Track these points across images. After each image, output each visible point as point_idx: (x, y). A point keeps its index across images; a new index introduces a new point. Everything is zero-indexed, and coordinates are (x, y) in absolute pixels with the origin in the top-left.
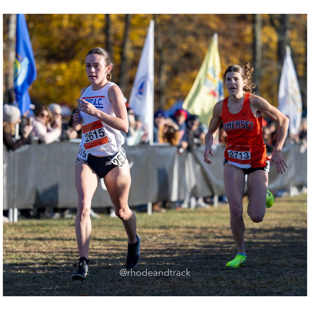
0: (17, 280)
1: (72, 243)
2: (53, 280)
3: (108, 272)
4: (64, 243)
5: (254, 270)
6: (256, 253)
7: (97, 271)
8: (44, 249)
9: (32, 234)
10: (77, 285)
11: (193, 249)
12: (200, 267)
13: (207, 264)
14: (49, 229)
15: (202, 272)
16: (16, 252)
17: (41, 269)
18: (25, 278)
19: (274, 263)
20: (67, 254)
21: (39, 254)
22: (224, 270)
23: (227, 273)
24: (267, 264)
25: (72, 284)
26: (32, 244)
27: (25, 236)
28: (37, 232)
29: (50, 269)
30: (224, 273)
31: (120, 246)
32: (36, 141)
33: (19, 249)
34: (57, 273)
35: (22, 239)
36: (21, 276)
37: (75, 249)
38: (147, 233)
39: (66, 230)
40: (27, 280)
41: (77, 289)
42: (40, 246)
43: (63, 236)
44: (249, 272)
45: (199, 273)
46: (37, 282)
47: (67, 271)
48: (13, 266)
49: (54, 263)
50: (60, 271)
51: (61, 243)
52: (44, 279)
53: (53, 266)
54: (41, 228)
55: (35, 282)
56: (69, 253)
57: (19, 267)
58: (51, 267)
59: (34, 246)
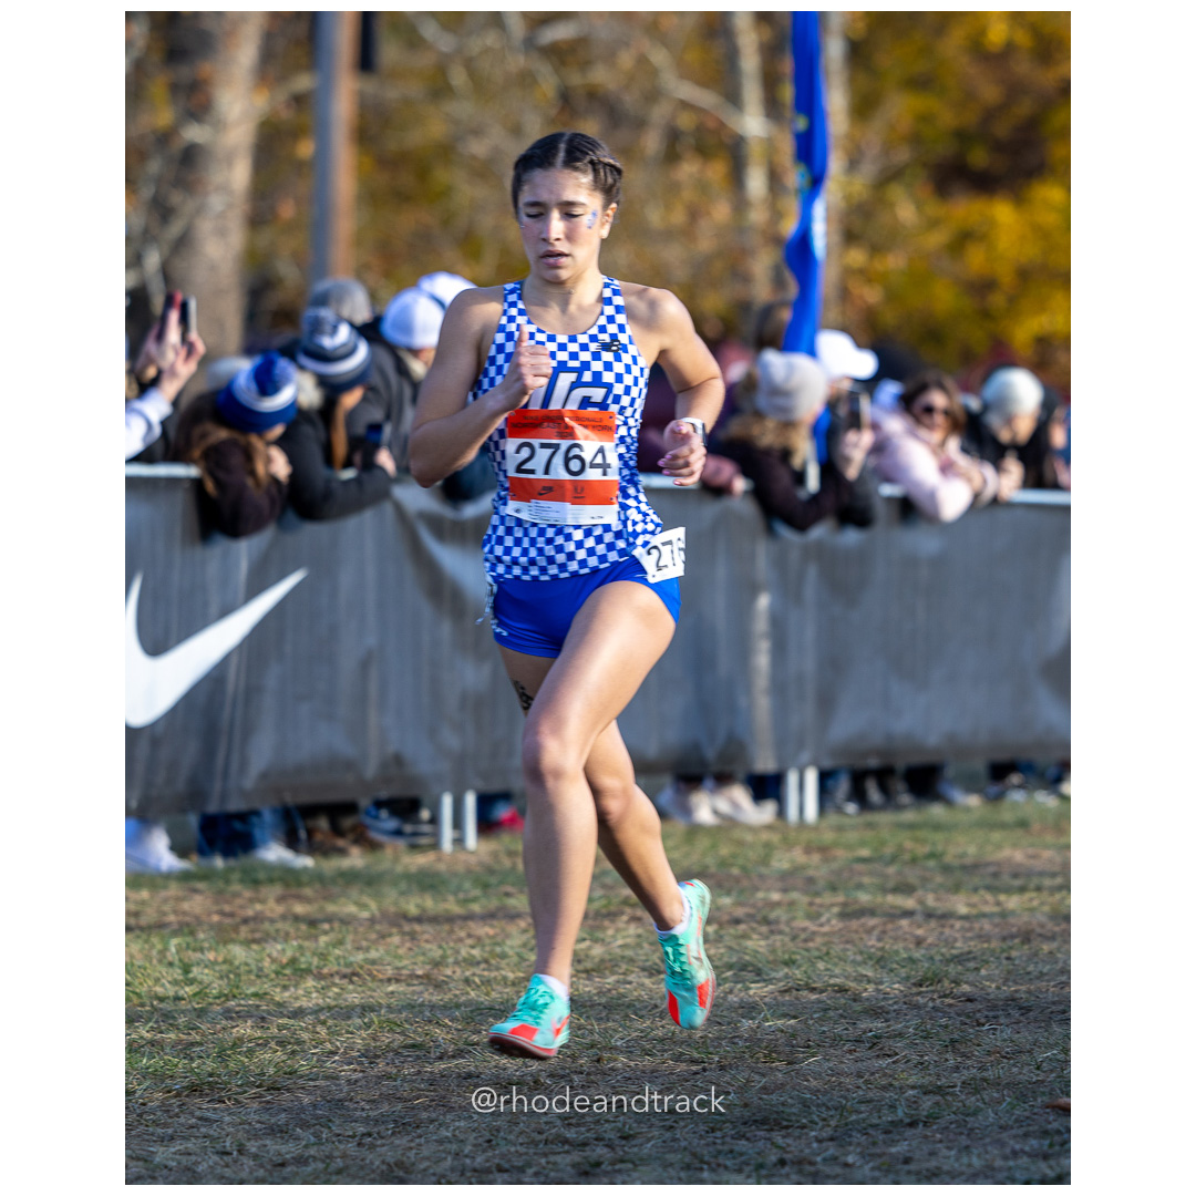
0: (808, 1047)
1: (1031, 900)
8: (919, 927)
9: (876, 867)
10: (1044, 1066)
14: (940, 848)
16: (806, 941)
17: (905, 1003)
18: (841, 1040)
21: (900, 946)
25: (1025, 1064)
26: (871, 912)
27: (845, 876)
28: (893, 859)
34: (968, 1021)
35: (833, 886)
36: (826, 1033)
37: (1040, 925)
40: (847, 1047)
41: (1043, 1081)
42: (905, 914)
43: (995, 874)
46: (889, 1056)
47: (1007, 1010)
48: (794, 992)
49: (957, 983)
50: (979, 1011)
51: (986, 902)
52: (916, 1044)
53: (952, 993)
54: (908, 844)
55: (878, 1056)
56: (1017, 941)
57: (817, 996)
58: (945, 996)
59: (879, 913)
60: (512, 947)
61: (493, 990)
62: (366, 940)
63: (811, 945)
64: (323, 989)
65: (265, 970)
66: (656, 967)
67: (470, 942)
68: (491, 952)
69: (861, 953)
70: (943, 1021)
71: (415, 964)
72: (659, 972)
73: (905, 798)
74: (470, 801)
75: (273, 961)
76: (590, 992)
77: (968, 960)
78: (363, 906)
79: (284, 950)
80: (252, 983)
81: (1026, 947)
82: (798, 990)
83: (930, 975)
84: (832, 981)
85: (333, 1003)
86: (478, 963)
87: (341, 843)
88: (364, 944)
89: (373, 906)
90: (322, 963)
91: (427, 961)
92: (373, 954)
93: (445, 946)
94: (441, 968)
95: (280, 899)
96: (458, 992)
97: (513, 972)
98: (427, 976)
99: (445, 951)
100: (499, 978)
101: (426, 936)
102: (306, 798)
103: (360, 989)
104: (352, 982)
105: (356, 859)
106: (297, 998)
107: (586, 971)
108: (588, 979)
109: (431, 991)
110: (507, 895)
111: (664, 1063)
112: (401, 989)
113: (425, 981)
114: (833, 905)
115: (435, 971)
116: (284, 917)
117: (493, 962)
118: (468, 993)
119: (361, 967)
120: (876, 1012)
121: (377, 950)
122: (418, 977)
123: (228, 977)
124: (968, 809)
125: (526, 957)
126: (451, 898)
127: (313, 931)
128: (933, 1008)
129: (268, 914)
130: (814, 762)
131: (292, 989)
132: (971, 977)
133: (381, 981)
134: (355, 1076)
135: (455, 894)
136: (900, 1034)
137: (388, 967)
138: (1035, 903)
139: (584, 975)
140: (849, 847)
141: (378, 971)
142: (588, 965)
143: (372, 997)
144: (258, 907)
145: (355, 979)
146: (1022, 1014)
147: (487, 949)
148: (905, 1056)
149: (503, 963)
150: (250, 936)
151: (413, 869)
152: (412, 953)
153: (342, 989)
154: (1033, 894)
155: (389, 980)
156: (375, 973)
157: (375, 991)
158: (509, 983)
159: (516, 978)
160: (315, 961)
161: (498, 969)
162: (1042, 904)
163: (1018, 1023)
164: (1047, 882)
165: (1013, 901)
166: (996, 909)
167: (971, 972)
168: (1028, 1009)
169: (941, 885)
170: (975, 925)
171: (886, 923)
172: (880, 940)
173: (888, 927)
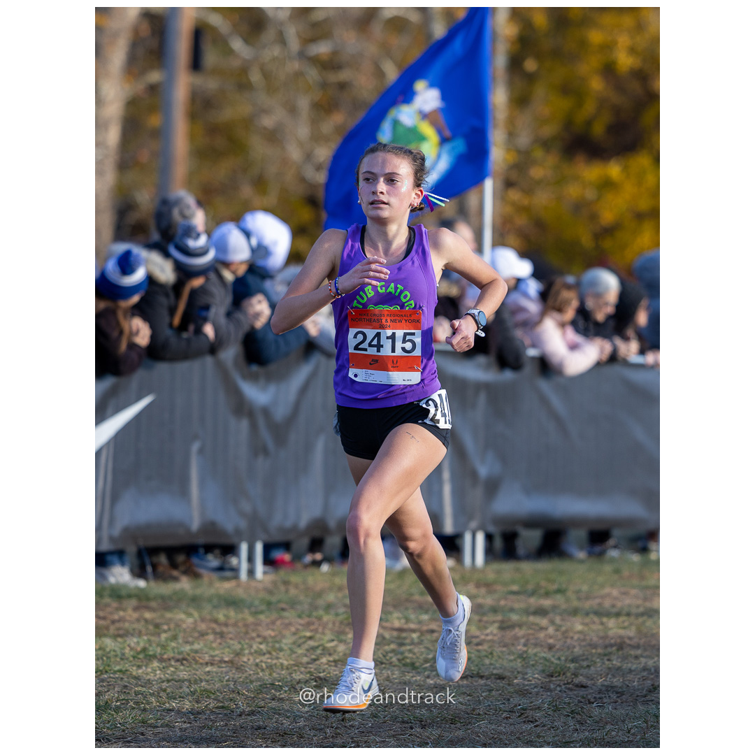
0: (479, 714)
1: (623, 622)
2: (572, 718)
4: (602, 624)
8: (551, 637)
9: (522, 597)
10: (632, 731)
14: (564, 586)
16: (478, 644)
17: (542, 687)
18: (501, 710)
20: (609, 650)
21: (538, 650)
25: (619, 729)
26: (520, 626)
27: (502, 603)
28: (533, 593)
29: (566, 688)
33: (487, 635)
34: (583, 700)
35: (494, 610)
36: (489, 706)
37: (630, 638)
39: (607, 590)
40: (504, 715)
41: (632, 741)
42: (542, 629)
43: (600, 604)
46: (532, 722)
47: (608, 694)
48: (470, 678)
49: (576, 675)
50: (590, 694)
51: (594, 623)
52: (550, 715)
53: (572, 681)
54: (543, 583)
55: (524, 722)
56: (614, 648)
57: (485, 681)
58: (568, 683)
59: (524, 628)
60: (286, 644)
61: (274, 672)
62: (191, 636)
63: (480, 647)
64: (164, 668)
65: (126, 655)
66: (379, 660)
67: (259, 640)
68: (273, 647)
69: (513, 654)
70: (567, 700)
71: (223, 653)
72: (382, 663)
74: (259, 548)
75: (132, 649)
76: (337, 675)
77: (583, 660)
78: (189, 615)
79: (138, 643)
80: (119, 664)
81: (620, 653)
82: (472, 677)
83: (558, 669)
84: (495, 672)
85: (170, 678)
86: (264, 654)
87: (175, 573)
88: (190, 639)
89: (196, 614)
90: (163, 652)
91: (231, 651)
92: (196, 646)
93: (243, 642)
94: (241, 657)
95: (136, 609)
96: (252, 672)
97: (287, 660)
98: (231, 662)
99: (242, 645)
100: (278, 664)
101: (230, 636)
102: (152, 543)
103: (187, 669)
104: (182, 664)
105: (185, 584)
106: (147, 674)
107: (335, 661)
108: (336, 666)
109: (234, 671)
110: (283, 609)
111: (385, 722)
112: (214, 670)
113: (230, 665)
114: (494, 622)
115: (237, 659)
116: (138, 620)
117: (274, 653)
118: (258, 674)
119: (188, 655)
120: (523, 692)
121: (199, 644)
122: (225, 662)
123: (102, 659)
125: (295, 650)
126: (246, 611)
127: (157, 630)
128: (560, 691)
129: (128, 618)
130: (481, 527)
131: (144, 668)
132: (585, 671)
133: (201, 664)
134: (185, 726)
135: (249, 607)
136: (539, 708)
137: (206, 655)
138: (626, 624)
139: (333, 664)
140: (505, 584)
141: (200, 658)
142: (336, 657)
143: (196, 675)
144: (121, 613)
145: (185, 662)
146: (618, 697)
147: (270, 645)
148: (542, 723)
149: (281, 654)
150: (116, 633)
151: (222, 592)
152: (221, 647)
153: (176, 669)
154: (625, 618)
155: (207, 664)
156: (197, 658)
157: (197, 670)
158: (285, 668)
159: (289, 665)
160: (159, 650)
161: (277, 658)
162: (630, 625)
163: (616, 702)
164: (634, 611)
165: (611, 623)
166: (600, 627)
167: (585, 668)
168: (622, 694)
169: (565, 610)
170: (588, 638)
171: (529, 634)
172: (525, 645)
173: (531, 637)
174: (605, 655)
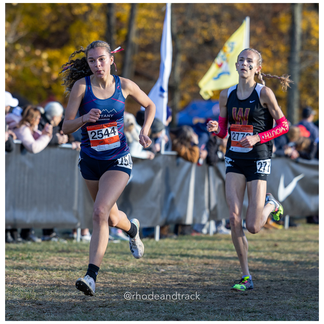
3: (104, 312)
4: (49, 274)
5: (287, 314)
6: (290, 293)
7: (90, 310)
11: (211, 285)
12: (219, 309)
13: (229, 305)
14: (30, 256)
15: (222, 314)
17: (20, 305)
19: (313, 305)
20: (53, 287)
21: (18, 286)
22: (250, 313)
23: (253, 317)
24: (305, 306)
28: (16, 258)
29: (32, 305)
30: (250, 317)
31: (119, 279)
32: (17, 144)
34: (40, 311)
37: (63, 281)
38: (154, 264)
39: (52, 258)
42: (20, 276)
43: (48, 264)
44: (282, 316)
45: (218, 316)
47: (53, 308)
49: (37, 299)
50: (44, 308)
51: (45, 273)
52: (24, 318)
56: (55, 286)
58: (33, 303)
59: (12, 275)
70: (33, 311)
73: (20, 239)
77: (40, 292)
81: (58, 288)
83: (28, 296)
120: (11, 307)
124: (39, 244)
128: (29, 307)
136: (19, 315)
138: (61, 274)
146: (57, 310)
154: (61, 272)
162: (63, 275)
163: (56, 312)
164: (65, 268)
165: (54, 274)
166: (49, 276)
167: (41, 296)
168: (59, 308)
169: (31, 268)
170: (42, 281)
171: (14, 279)
172: (12, 284)
173: (15, 280)
174: (51, 289)
